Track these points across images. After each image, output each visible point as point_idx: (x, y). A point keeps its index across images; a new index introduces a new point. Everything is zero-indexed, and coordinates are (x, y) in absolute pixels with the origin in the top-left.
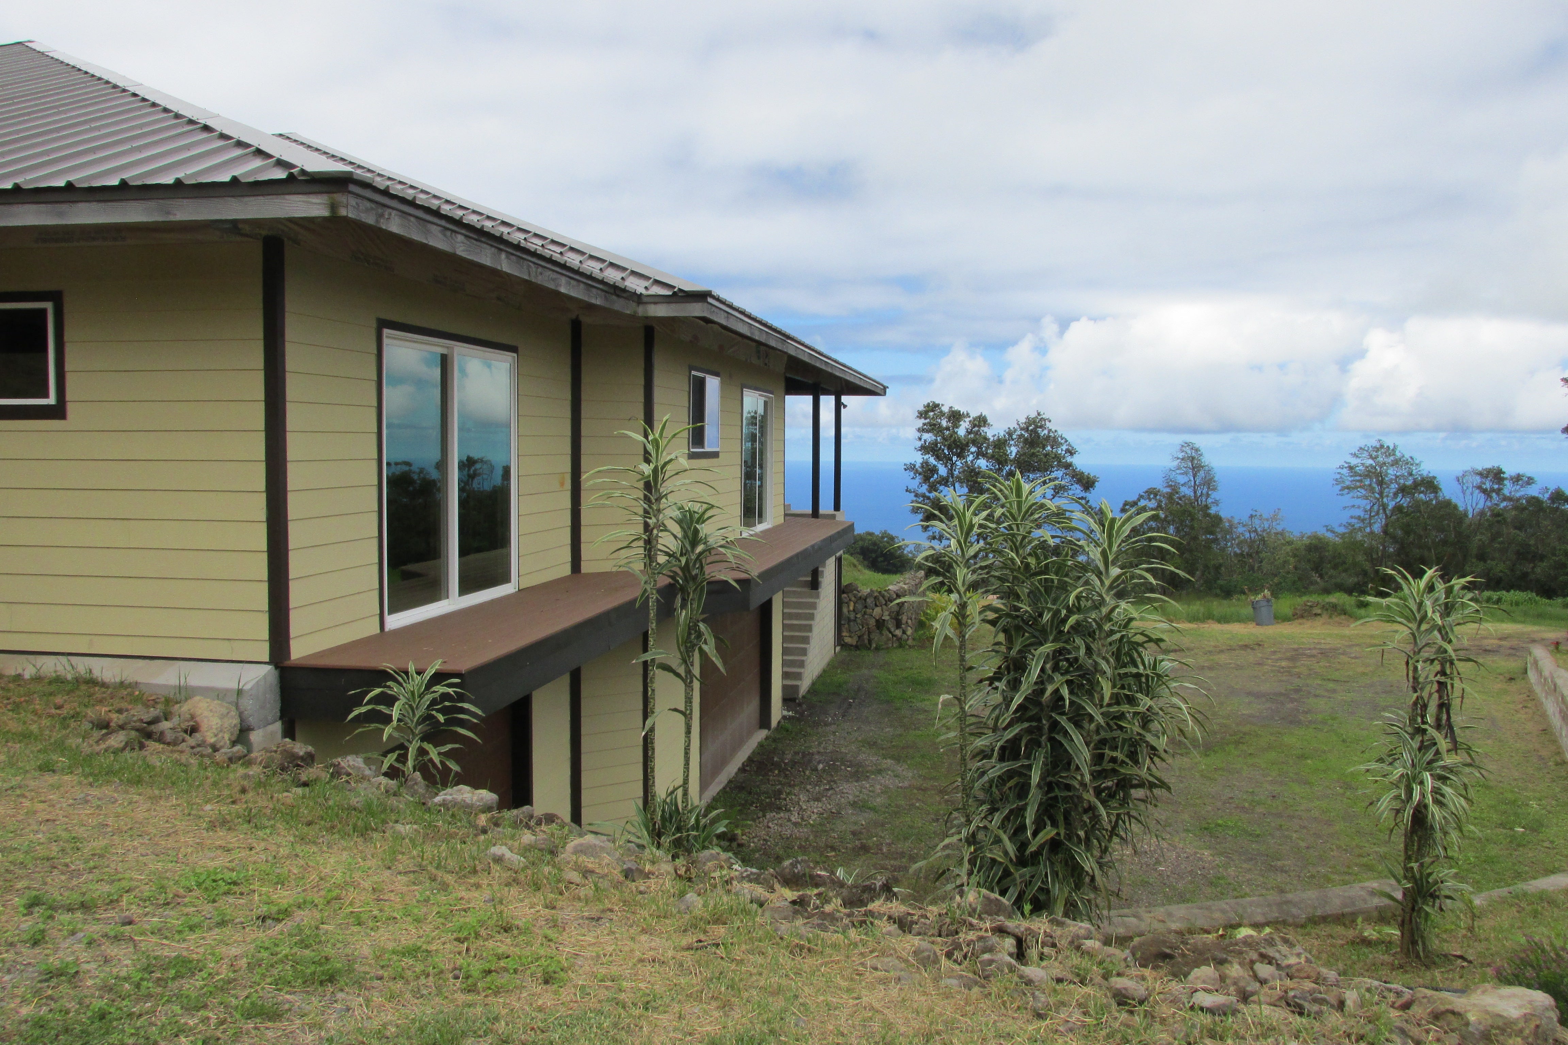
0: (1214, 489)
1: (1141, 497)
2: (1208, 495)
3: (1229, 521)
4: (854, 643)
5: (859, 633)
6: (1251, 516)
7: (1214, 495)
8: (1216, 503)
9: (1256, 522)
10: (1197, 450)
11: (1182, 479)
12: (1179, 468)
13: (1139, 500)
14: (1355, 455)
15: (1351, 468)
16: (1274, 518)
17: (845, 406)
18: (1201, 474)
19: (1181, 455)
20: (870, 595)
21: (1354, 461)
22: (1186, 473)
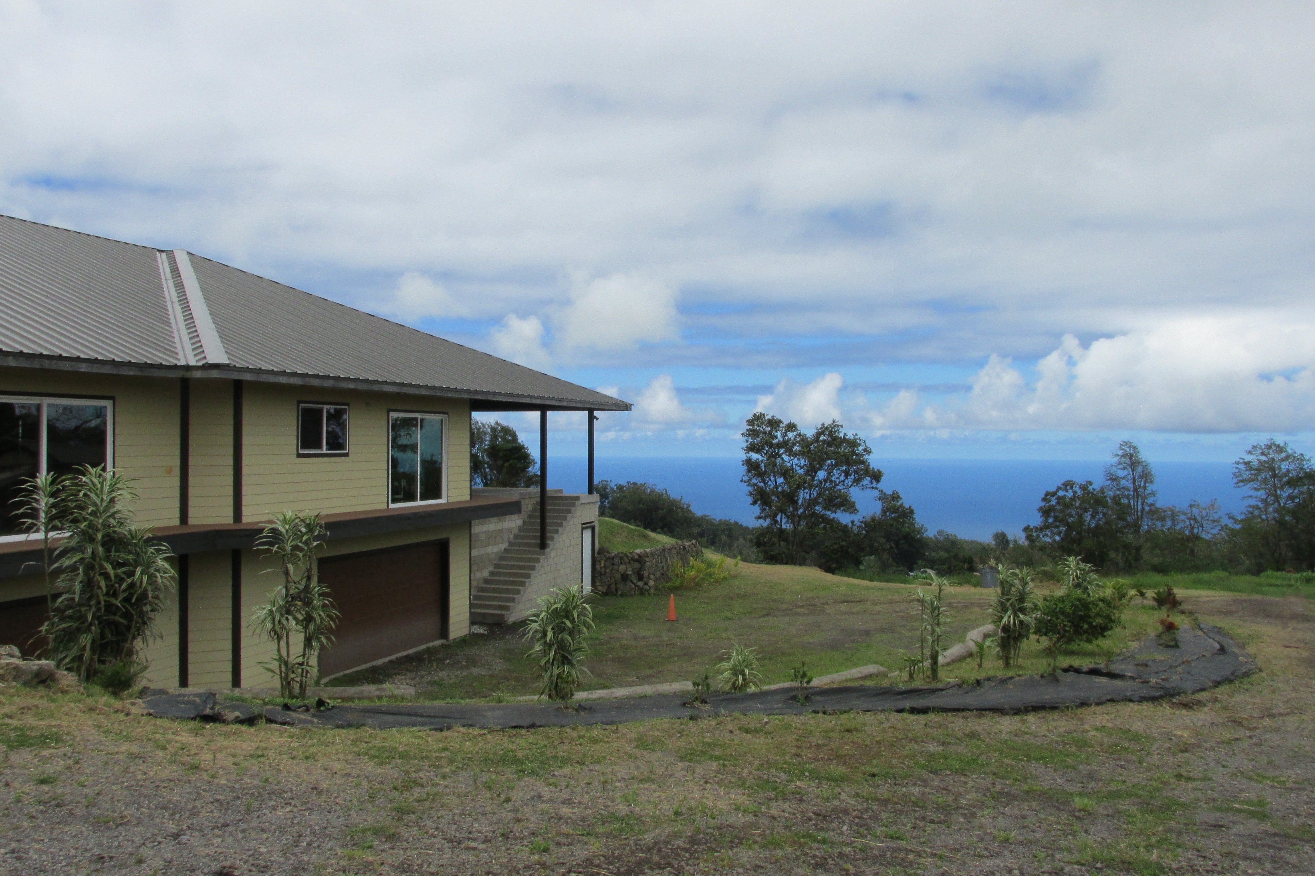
0: (1151, 482)
1: (1059, 488)
2: (1145, 487)
3: (1171, 510)
4: (605, 591)
5: (608, 583)
6: (1191, 506)
7: (1150, 487)
8: (1153, 494)
9: (1195, 511)
10: (1135, 448)
11: (1121, 473)
12: (1120, 463)
13: (1057, 491)
14: (1250, 452)
15: (1247, 464)
16: (1212, 506)
17: (597, 419)
18: (1140, 469)
19: (1120, 453)
20: (616, 556)
21: (1248, 458)
22: (1125, 468)
